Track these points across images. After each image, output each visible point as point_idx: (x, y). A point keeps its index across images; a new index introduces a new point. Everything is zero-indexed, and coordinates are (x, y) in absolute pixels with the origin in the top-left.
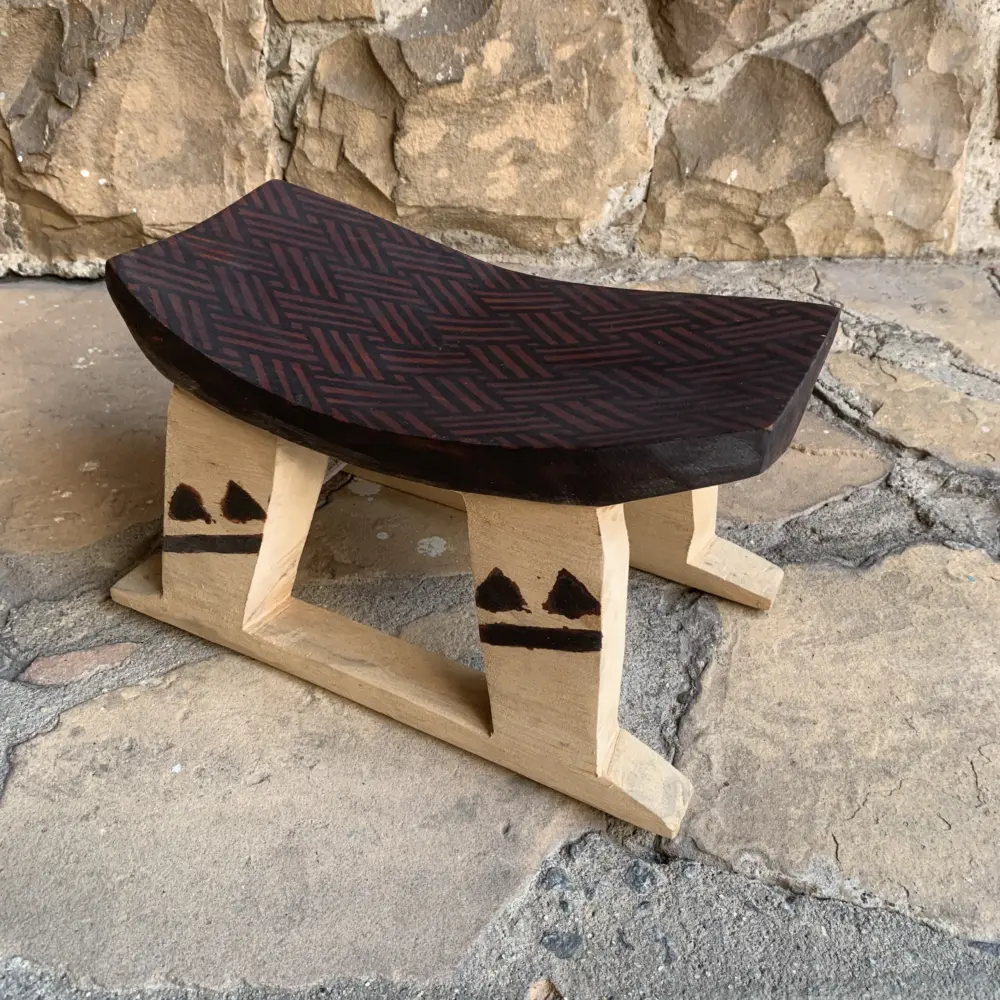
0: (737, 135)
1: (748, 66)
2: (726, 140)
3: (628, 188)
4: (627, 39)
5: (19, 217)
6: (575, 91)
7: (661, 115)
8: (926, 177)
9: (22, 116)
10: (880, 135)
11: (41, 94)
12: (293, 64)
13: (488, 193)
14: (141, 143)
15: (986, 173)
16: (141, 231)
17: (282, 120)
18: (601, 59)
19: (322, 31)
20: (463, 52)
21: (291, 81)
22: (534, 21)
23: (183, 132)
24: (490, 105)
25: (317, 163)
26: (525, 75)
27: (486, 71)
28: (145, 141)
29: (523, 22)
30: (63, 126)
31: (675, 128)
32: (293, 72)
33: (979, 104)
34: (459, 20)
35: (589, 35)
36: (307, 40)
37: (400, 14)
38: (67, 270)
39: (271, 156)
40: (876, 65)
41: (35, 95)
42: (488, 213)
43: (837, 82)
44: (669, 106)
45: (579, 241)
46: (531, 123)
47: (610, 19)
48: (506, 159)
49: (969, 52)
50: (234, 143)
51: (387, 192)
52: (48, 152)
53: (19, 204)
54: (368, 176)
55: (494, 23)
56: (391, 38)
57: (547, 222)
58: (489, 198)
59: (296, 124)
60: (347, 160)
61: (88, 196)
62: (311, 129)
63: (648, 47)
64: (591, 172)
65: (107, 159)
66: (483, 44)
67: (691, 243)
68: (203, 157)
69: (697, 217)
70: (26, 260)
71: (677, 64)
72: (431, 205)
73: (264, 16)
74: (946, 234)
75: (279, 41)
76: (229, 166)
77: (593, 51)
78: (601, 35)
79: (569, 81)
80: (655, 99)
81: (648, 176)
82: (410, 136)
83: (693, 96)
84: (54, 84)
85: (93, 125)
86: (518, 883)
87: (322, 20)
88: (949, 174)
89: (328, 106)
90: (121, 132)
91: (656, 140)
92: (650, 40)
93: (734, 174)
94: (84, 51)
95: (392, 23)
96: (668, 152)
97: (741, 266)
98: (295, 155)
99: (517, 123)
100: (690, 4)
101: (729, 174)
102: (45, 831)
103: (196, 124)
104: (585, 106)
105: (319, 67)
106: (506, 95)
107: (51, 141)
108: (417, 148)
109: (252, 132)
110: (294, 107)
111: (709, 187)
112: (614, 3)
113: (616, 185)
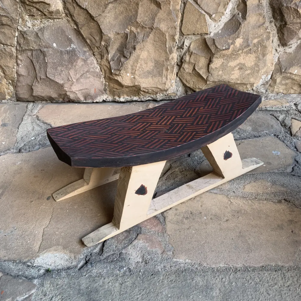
0: (297, 61)
2: (294, 62)
3: (267, 75)
4: (271, 37)
5: (108, 86)
6: (257, 51)
7: (277, 56)
9: (114, 60)
11: (119, 55)
12: (185, 45)
13: (231, 77)
14: (143, 66)
16: (140, 89)
17: (178, 60)
18: (264, 43)
19: (193, 37)
20: (230, 41)
21: (183, 50)
22: (249, 33)
23: (154, 63)
24: (235, 55)
25: (187, 71)
26: (245, 47)
27: (236, 46)
28: (144, 66)
29: (246, 34)
30: (125, 63)
31: (280, 60)
32: (184, 48)
34: (229, 33)
35: (262, 37)
36: (189, 39)
37: (214, 32)
38: (118, 100)
39: (175, 69)
41: (117, 55)
42: (230, 82)
44: (279, 54)
45: (253, 89)
46: (245, 59)
47: (268, 32)
48: (237, 68)
50: (167, 66)
51: (205, 78)
52: (120, 69)
53: (108, 83)
54: (201, 74)
55: (239, 34)
56: (212, 39)
57: (245, 84)
58: (231, 79)
59: (183, 61)
60: (196, 70)
61: (128, 81)
62: (187, 62)
63: (276, 39)
64: (258, 71)
65: (134, 71)
66: (236, 39)
67: (282, 89)
68: (158, 70)
69: (285, 83)
70: (108, 97)
71: (283, 43)
72: (216, 81)
73: (178, 33)
75: (181, 40)
76: (164, 72)
77: (263, 40)
78: (265, 36)
79: (255, 48)
80: (276, 52)
81: (272, 72)
82: (213, 63)
83: (286, 51)
84: (124, 52)
85: (132, 62)
87: (194, 34)
89: (192, 56)
90: (139, 64)
91: (275, 63)
92: (277, 37)
93: (296, 71)
94: (132, 43)
95: (212, 35)
96: (278, 66)
97: (295, 95)
98: (181, 69)
99: (241, 59)
100: (290, 28)
101: (295, 71)
102: (180, 232)
103: (157, 61)
104: (259, 55)
105: (191, 46)
106: (240, 52)
107: (121, 66)
108: (215, 66)
109: (171, 63)
110: (183, 56)
111: (289, 75)
112: (269, 28)
113: (264, 75)
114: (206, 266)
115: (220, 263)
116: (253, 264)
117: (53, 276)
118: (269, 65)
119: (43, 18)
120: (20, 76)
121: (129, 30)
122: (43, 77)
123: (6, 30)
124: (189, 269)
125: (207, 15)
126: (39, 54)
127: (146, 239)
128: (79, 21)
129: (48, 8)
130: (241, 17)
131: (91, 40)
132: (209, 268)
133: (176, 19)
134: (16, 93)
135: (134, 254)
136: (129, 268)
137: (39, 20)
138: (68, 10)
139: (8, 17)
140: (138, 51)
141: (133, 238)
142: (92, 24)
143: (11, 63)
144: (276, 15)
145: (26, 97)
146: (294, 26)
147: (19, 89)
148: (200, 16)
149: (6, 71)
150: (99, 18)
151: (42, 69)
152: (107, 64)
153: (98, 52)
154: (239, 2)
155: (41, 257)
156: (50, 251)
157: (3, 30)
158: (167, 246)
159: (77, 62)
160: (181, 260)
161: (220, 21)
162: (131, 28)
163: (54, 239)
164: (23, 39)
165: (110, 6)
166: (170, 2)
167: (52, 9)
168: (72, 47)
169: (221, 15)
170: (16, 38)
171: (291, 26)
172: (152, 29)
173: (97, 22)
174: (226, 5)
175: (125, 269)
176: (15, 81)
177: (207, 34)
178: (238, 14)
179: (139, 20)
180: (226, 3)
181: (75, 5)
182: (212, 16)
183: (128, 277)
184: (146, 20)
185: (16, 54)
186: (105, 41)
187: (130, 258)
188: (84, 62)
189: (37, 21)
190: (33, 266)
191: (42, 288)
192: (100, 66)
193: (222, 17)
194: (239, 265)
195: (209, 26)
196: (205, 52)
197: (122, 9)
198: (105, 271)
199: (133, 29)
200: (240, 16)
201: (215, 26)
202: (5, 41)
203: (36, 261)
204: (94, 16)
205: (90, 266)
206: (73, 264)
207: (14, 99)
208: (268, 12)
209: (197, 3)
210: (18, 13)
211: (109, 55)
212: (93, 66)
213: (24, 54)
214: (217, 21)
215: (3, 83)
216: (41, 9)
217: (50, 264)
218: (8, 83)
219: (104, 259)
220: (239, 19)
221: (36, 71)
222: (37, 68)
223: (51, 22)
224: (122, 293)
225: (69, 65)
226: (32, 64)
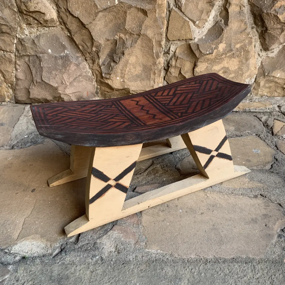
0: (280, 65)
1: (283, 48)
2: (277, 66)
3: (251, 79)
4: (253, 42)
5: (99, 89)
6: (240, 55)
7: (260, 60)
9: (104, 65)
11: (109, 60)
12: (171, 51)
14: (132, 71)
16: (129, 92)
17: (165, 64)
18: (247, 47)
19: (178, 42)
20: (214, 46)
21: (169, 55)
22: (231, 39)
23: (142, 68)
24: (219, 59)
25: (173, 74)
26: (228, 52)
27: (219, 51)
28: (133, 70)
29: (228, 39)
30: (115, 67)
31: (263, 64)
32: (170, 53)
34: (213, 39)
35: (244, 41)
36: (175, 45)
37: (198, 38)
39: (162, 73)
41: (108, 60)
44: (262, 58)
46: (228, 63)
47: (250, 38)
48: (221, 72)
50: (154, 70)
52: (110, 73)
53: (100, 86)
54: (187, 77)
55: (222, 39)
56: (196, 44)
59: (169, 65)
60: (181, 74)
61: (118, 84)
62: (173, 66)
63: (258, 44)
64: (242, 75)
65: (124, 75)
66: (219, 44)
67: (266, 92)
68: (146, 74)
69: (268, 86)
71: (265, 48)
73: (165, 39)
75: (167, 45)
76: (152, 76)
77: (245, 45)
78: (247, 41)
79: (239, 53)
80: (259, 57)
81: (256, 76)
82: (198, 67)
83: (268, 55)
84: (113, 57)
85: (121, 67)
86: (273, 237)
87: (179, 40)
89: (178, 60)
90: (128, 68)
91: (258, 67)
92: (259, 42)
93: (279, 75)
94: (121, 49)
95: (196, 40)
96: (261, 70)
97: (279, 98)
98: (168, 73)
99: (225, 63)
100: (271, 33)
101: (277, 75)
102: (155, 223)
103: (145, 66)
104: (242, 59)
105: (177, 51)
106: (223, 57)
107: (111, 71)
108: (200, 70)
109: (159, 68)
110: (169, 61)
111: (272, 78)
112: (251, 34)
113: (248, 78)
114: (177, 256)
115: (191, 254)
116: (223, 255)
117: (28, 262)
118: (252, 69)
119: (39, 26)
120: (18, 80)
121: (118, 36)
122: (39, 80)
123: (6, 38)
124: (160, 259)
125: (191, 21)
126: (35, 59)
127: (121, 230)
128: (72, 29)
129: (43, 17)
130: (223, 24)
131: (83, 47)
132: (180, 259)
133: (162, 25)
134: (14, 96)
135: (108, 244)
136: (101, 257)
137: (35, 28)
138: (62, 19)
139: (7, 26)
140: (127, 56)
141: (108, 229)
142: (84, 31)
143: (10, 68)
144: (257, 21)
145: (24, 99)
146: (274, 31)
147: (17, 92)
148: (184, 23)
149: (5, 75)
150: (89, 25)
151: (38, 73)
152: (98, 69)
153: (90, 58)
154: (222, 9)
155: (19, 245)
156: (28, 239)
157: (3, 38)
158: (141, 237)
159: (70, 67)
160: (153, 251)
161: (203, 27)
162: (120, 35)
163: (33, 228)
164: (21, 45)
165: (100, 14)
166: (156, 10)
167: (47, 18)
168: (65, 52)
169: (205, 22)
170: (15, 45)
171: (272, 31)
172: (139, 35)
173: (88, 29)
174: (208, 12)
175: (97, 257)
176: (14, 85)
177: (191, 39)
178: (221, 21)
179: (127, 27)
180: (209, 10)
181: (68, 14)
182: (195, 22)
183: (99, 266)
184: (134, 27)
185: (15, 59)
186: (96, 47)
187: (103, 248)
188: (77, 67)
189: (34, 29)
190: (10, 253)
191: (16, 273)
192: (92, 70)
193: (206, 24)
194: (210, 257)
195: (193, 32)
196: (190, 57)
197: (111, 17)
198: (78, 259)
199: (122, 35)
200: (223, 22)
201: (199, 32)
202: (5, 47)
203: (13, 248)
204: (85, 24)
205: (64, 254)
206: (48, 252)
207: (13, 101)
208: (250, 19)
209: (181, 11)
210: (16, 22)
211: (100, 60)
212: (85, 70)
213: (22, 60)
214: (201, 27)
215: (3, 86)
216: (37, 18)
217: (26, 251)
218: (7, 86)
219: (78, 248)
220: (221, 25)
221: (32, 75)
222: (34, 72)
223: (46, 30)
224: (92, 280)
225: (62, 69)
226: (29, 68)
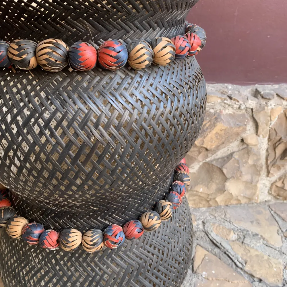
8: (250, 186)
10: (238, 179)
15: (265, 184)
33: (262, 170)
40: (236, 164)
43: (226, 169)
49: (258, 159)
74: (257, 198)
88: (256, 186)
